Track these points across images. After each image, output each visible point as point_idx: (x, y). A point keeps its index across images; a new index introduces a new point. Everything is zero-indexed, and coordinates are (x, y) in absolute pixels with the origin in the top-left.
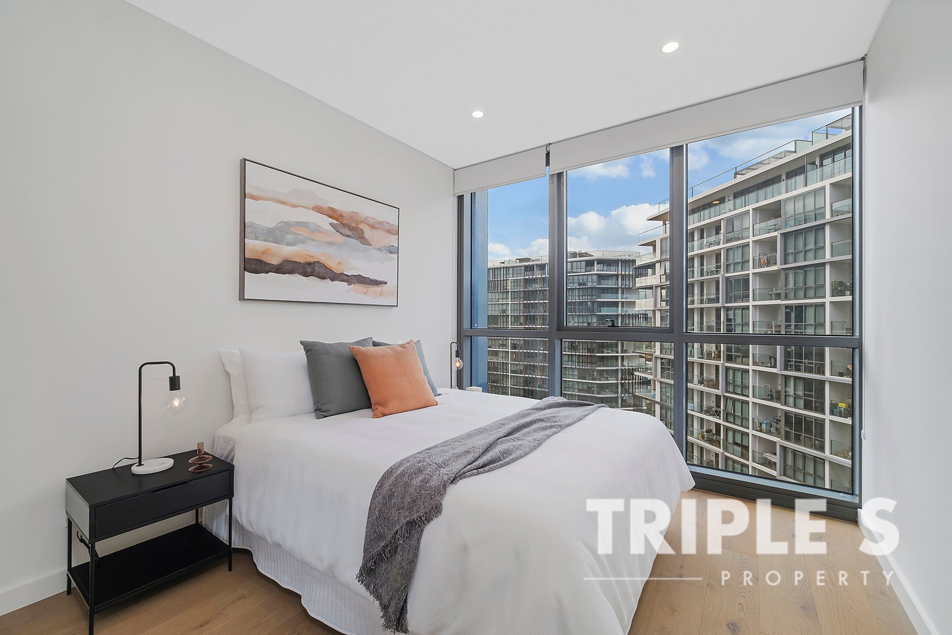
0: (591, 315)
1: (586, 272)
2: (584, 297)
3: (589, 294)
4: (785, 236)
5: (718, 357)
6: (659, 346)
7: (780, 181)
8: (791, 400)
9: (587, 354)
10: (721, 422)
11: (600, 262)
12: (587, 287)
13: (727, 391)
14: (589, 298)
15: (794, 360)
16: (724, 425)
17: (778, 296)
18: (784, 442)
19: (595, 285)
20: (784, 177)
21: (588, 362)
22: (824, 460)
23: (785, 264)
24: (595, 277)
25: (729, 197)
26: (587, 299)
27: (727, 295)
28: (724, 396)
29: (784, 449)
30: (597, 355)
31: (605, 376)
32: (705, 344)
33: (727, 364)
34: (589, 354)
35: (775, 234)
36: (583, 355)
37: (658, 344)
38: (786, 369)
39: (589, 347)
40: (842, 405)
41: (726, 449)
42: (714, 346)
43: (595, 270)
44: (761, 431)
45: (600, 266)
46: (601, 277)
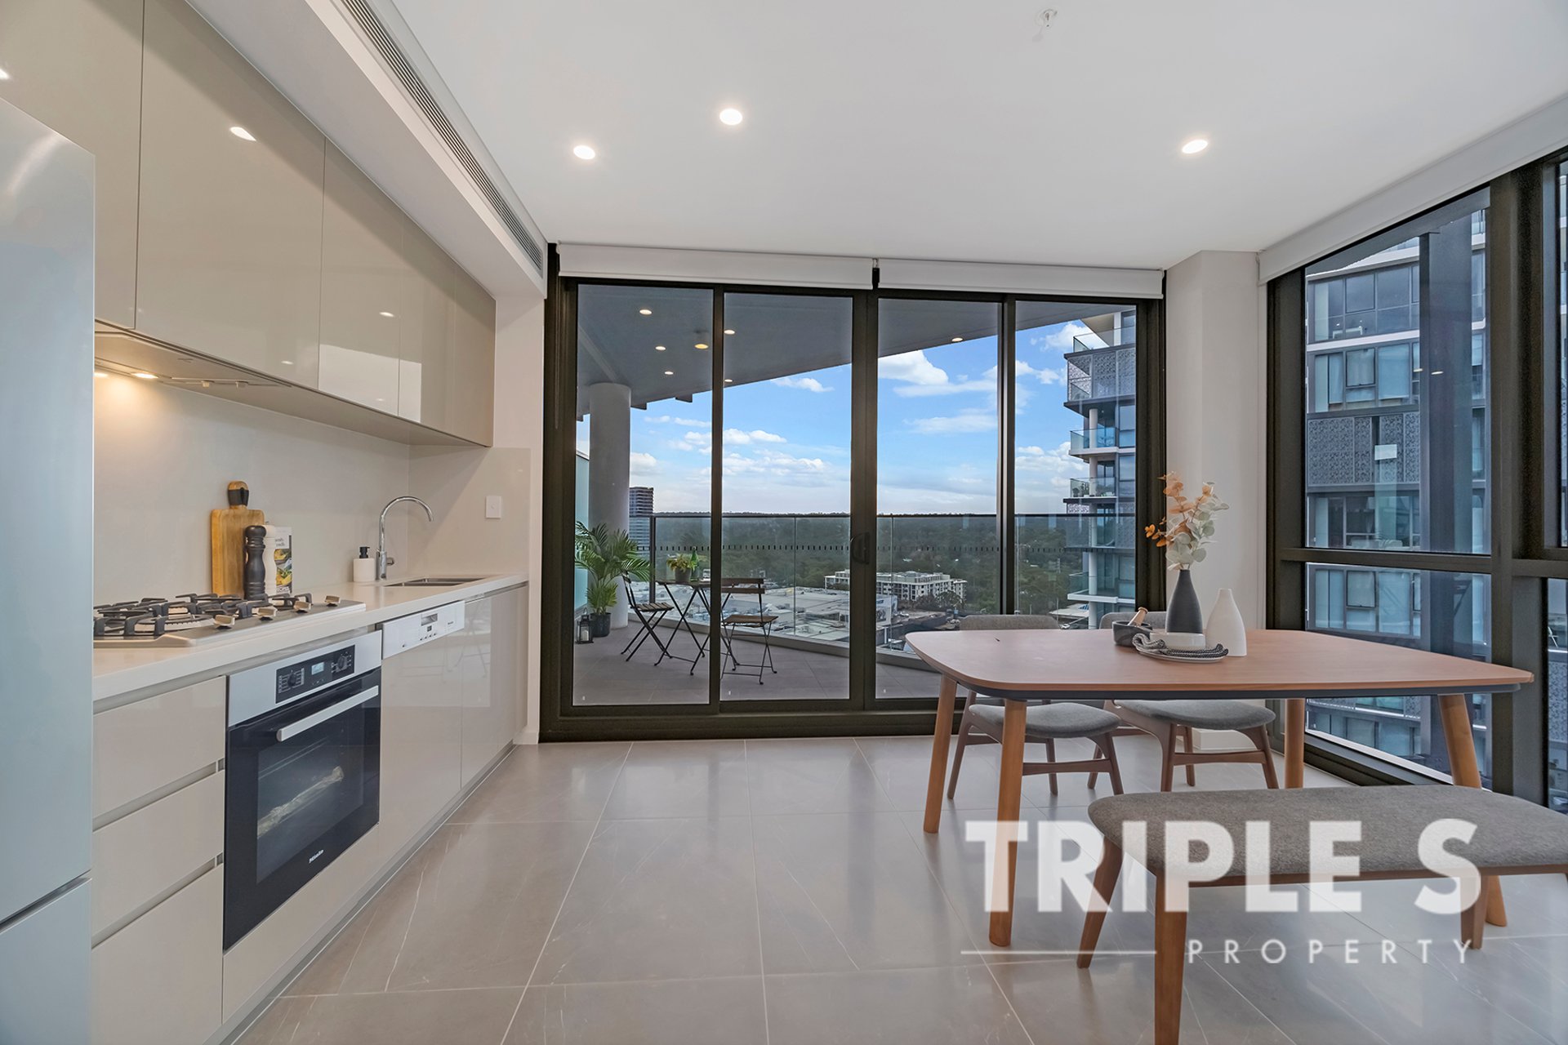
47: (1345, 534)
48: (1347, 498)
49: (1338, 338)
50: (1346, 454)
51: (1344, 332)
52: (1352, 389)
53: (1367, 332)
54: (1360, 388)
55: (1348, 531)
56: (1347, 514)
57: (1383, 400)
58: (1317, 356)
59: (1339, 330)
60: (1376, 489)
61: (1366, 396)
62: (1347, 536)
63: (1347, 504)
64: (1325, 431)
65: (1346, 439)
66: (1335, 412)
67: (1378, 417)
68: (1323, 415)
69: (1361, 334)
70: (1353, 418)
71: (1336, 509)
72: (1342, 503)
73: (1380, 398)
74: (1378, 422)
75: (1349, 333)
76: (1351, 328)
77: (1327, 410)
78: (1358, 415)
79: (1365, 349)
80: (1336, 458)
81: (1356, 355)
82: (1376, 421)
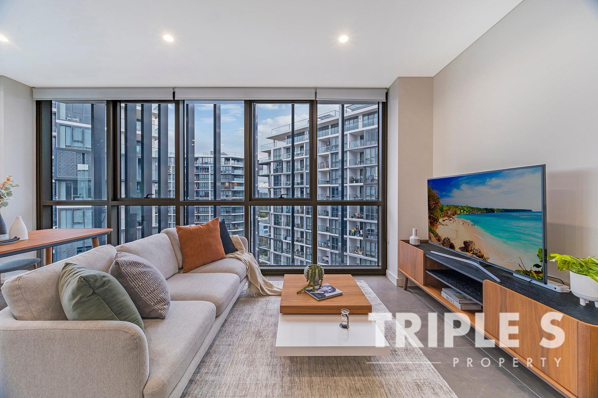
0: (228, 191)
1: (225, 164)
2: (224, 180)
3: (227, 178)
4: (332, 154)
5: (302, 213)
6: (273, 208)
7: (328, 129)
8: (334, 230)
9: (226, 214)
10: (304, 245)
11: (234, 159)
12: (226, 174)
13: (307, 229)
14: (227, 180)
15: (335, 212)
16: (305, 246)
17: (328, 182)
18: (332, 250)
19: (230, 172)
20: (330, 127)
21: (226, 219)
22: (347, 256)
23: (332, 167)
24: (230, 168)
25: (306, 132)
26: (226, 181)
27: (307, 181)
28: (306, 232)
29: (332, 253)
30: (232, 214)
31: (236, 227)
32: (296, 206)
33: (307, 216)
34: (227, 214)
35: (328, 153)
36: (223, 215)
37: (272, 207)
38: (332, 216)
39: (227, 210)
40: (353, 231)
41: (306, 258)
42: (299, 207)
43: (231, 164)
44: (322, 247)
45: (233, 161)
46: (235, 168)
47: (72, 196)
48: (73, 183)
49: (69, 120)
50: (72, 165)
51: (72, 119)
52: (75, 141)
53: (81, 121)
54: (78, 141)
55: (73, 195)
56: (73, 188)
57: (86, 148)
58: (60, 125)
59: (70, 117)
60: (78, 179)
61: (80, 145)
62: (73, 197)
63: (73, 184)
64: (64, 156)
65: (73, 160)
66: (68, 149)
67: (84, 153)
68: (63, 149)
69: (78, 121)
70: (75, 152)
71: (69, 186)
72: (71, 184)
73: (85, 147)
74: (84, 155)
75: (74, 120)
76: (74, 118)
77: (65, 148)
78: (78, 152)
79: (80, 127)
80: (68, 167)
81: (76, 129)
82: (83, 154)
